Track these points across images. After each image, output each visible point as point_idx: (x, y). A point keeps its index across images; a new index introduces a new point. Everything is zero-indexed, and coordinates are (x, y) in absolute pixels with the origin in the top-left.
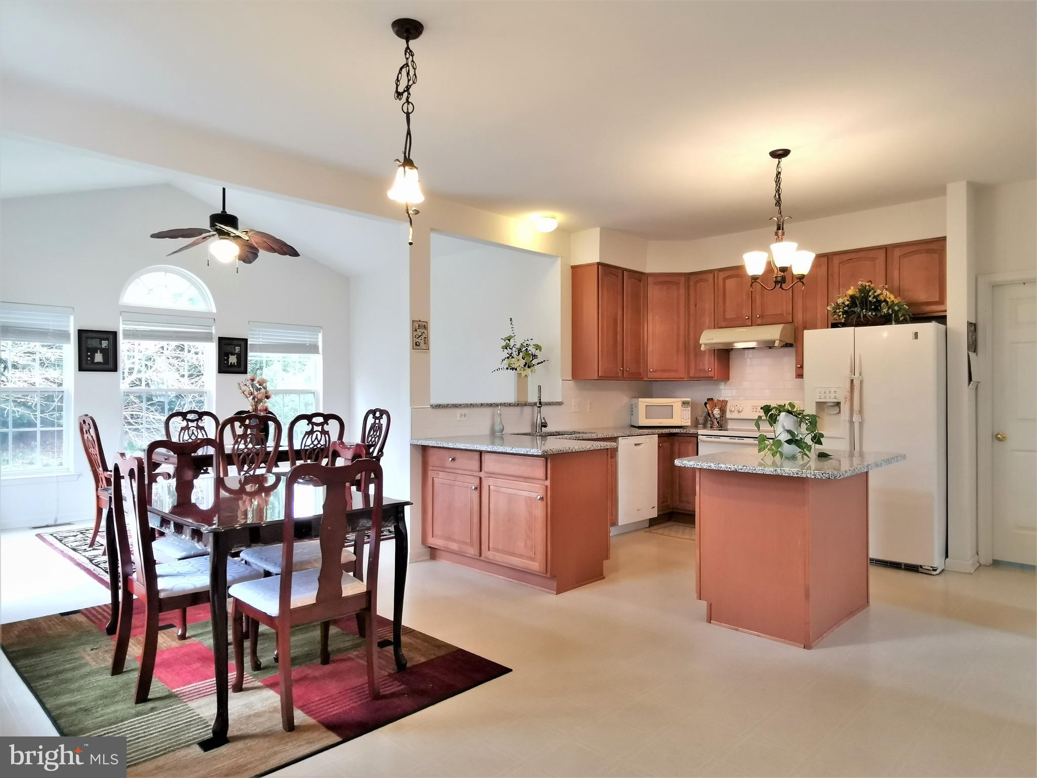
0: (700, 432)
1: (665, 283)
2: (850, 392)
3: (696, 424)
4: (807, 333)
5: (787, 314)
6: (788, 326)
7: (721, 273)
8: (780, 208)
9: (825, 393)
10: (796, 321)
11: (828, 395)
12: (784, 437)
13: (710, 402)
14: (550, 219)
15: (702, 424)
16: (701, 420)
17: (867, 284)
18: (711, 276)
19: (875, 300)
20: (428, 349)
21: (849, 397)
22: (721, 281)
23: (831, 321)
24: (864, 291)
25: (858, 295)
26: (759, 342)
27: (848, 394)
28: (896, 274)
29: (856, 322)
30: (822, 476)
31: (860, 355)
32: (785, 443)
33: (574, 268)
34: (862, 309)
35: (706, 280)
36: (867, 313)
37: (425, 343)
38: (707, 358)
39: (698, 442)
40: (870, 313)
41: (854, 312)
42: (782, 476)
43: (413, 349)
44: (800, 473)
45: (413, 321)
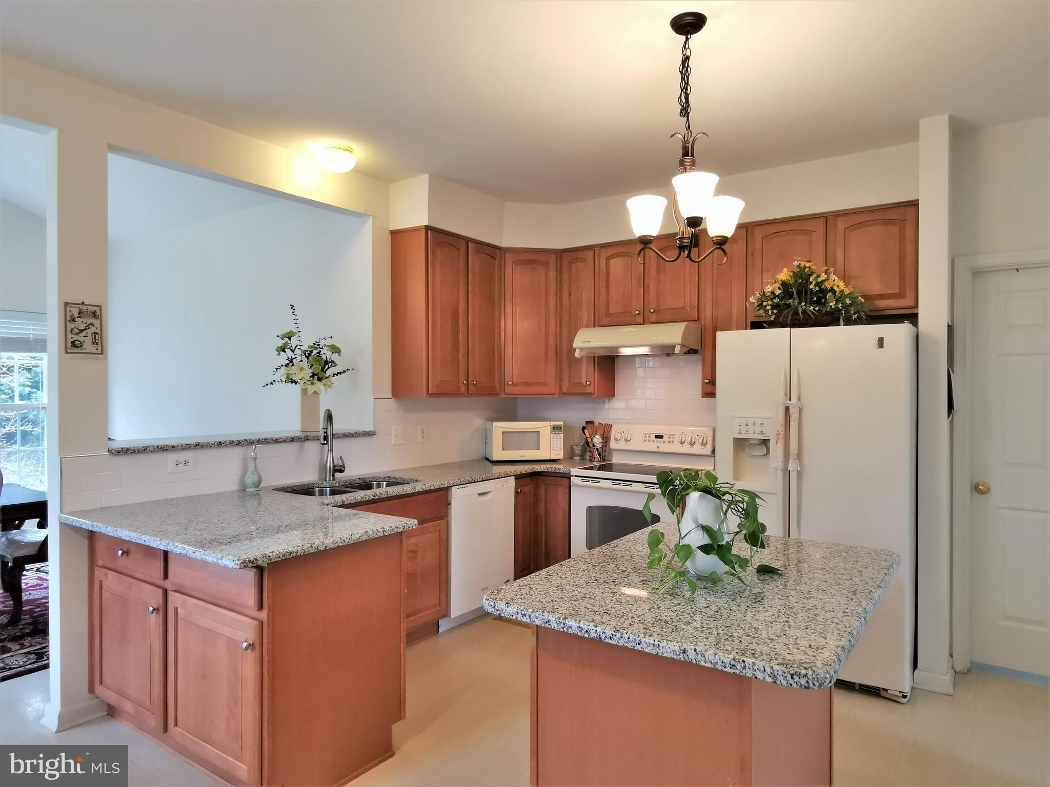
0: (575, 471)
1: (531, 262)
2: (784, 425)
3: (570, 456)
4: (719, 334)
5: (692, 308)
6: (692, 324)
7: (603, 251)
8: (688, 119)
9: (747, 425)
10: (702, 317)
11: (751, 428)
12: (698, 539)
13: (589, 426)
14: (342, 151)
15: (579, 456)
16: (578, 450)
17: (807, 265)
18: (590, 253)
19: (817, 289)
20: (102, 353)
21: (782, 433)
22: (603, 261)
23: (751, 318)
24: (802, 276)
25: (792, 281)
26: (652, 347)
27: (781, 429)
28: (840, 255)
29: (790, 320)
30: (791, 681)
31: (798, 369)
32: (699, 551)
33: (394, 233)
34: (800, 303)
35: (584, 261)
36: (808, 308)
37: (95, 342)
38: (584, 367)
39: (571, 486)
40: (812, 308)
41: (789, 306)
42: (697, 667)
43: (67, 352)
44: (738, 666)
45: (66, 304)
